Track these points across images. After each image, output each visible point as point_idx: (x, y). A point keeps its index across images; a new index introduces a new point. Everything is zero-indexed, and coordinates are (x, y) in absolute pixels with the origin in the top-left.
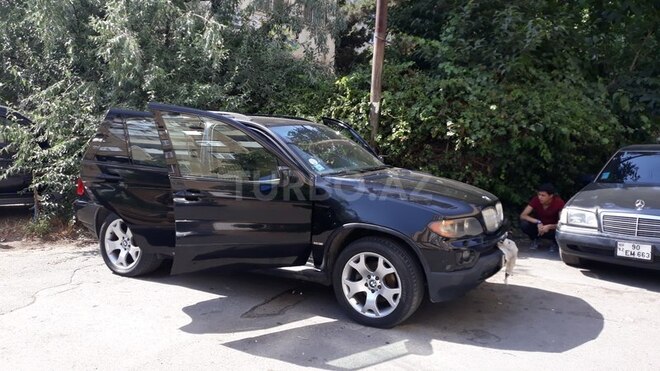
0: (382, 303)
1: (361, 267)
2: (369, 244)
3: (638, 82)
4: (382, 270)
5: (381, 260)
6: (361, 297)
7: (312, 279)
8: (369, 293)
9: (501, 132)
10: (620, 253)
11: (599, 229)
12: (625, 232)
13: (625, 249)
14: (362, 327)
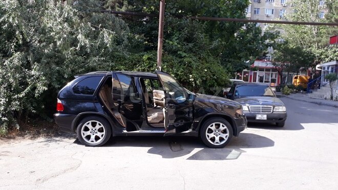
0: (221, 139)
1: (213, 128)
2: (216, 120)
3: (227, 60)
4: (222, 128)
5: (221, 124)
6: (213, 139)
7: (192, 135)
8: (215, 137)
9: (204, 79)
10: (257, 118)
11: (249, 111)
12: (257, 111)
13: (259, 117)
14: (214, 149)
